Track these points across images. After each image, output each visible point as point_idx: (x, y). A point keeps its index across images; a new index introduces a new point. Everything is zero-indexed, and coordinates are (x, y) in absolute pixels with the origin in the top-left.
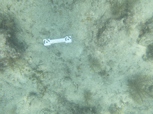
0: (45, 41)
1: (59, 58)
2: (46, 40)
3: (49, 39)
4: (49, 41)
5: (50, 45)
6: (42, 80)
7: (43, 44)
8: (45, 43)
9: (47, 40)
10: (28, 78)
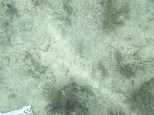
0: (30, 111)
1: (14, 91)
2: (29, 113)
3: (25, 114)
4: (24, 111)
5: (23, 107)
6: (32, 67)
7: (32, 107)
8: (30, 108)
9: (27, 113)
10: (50, 68)
